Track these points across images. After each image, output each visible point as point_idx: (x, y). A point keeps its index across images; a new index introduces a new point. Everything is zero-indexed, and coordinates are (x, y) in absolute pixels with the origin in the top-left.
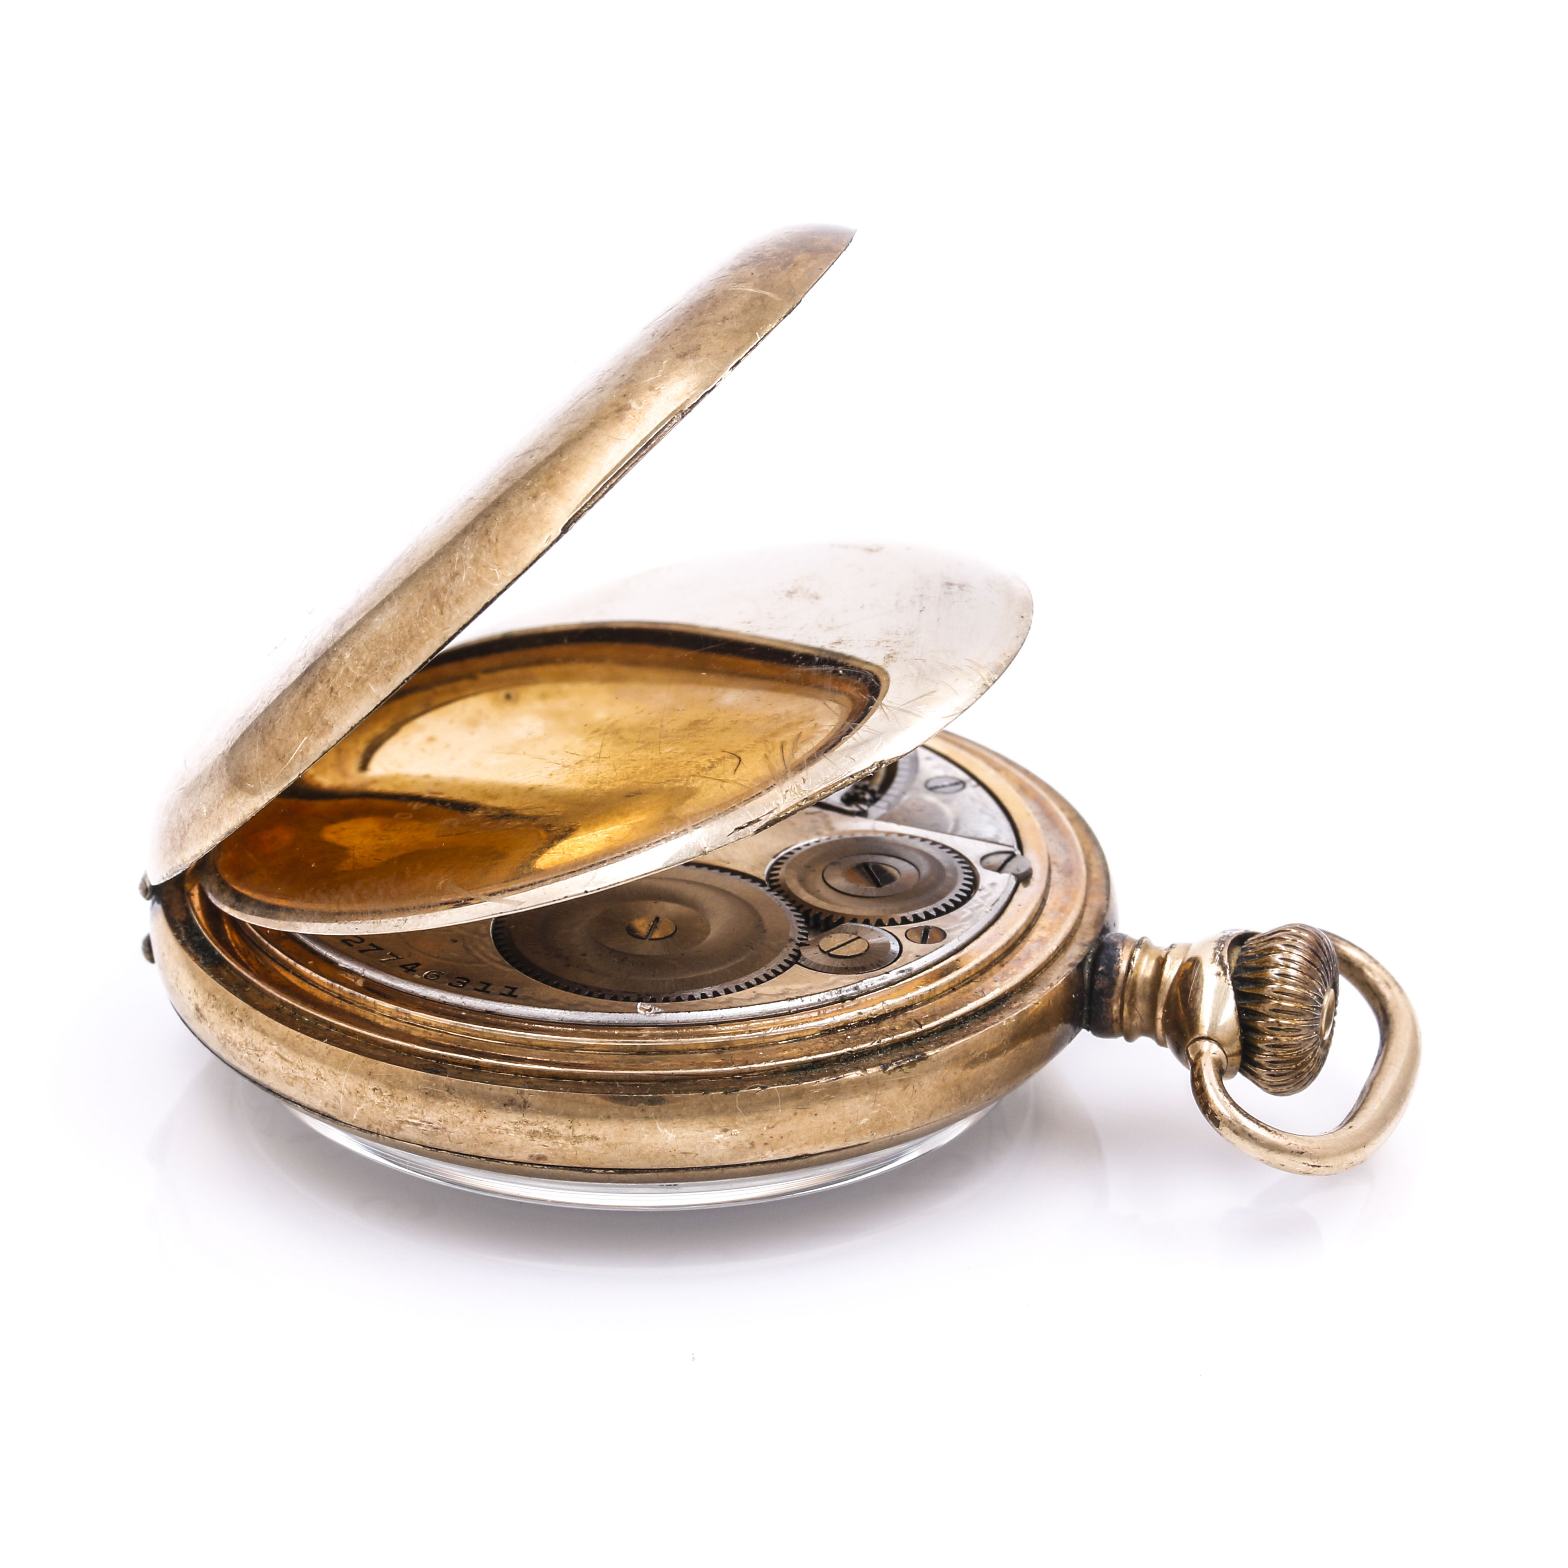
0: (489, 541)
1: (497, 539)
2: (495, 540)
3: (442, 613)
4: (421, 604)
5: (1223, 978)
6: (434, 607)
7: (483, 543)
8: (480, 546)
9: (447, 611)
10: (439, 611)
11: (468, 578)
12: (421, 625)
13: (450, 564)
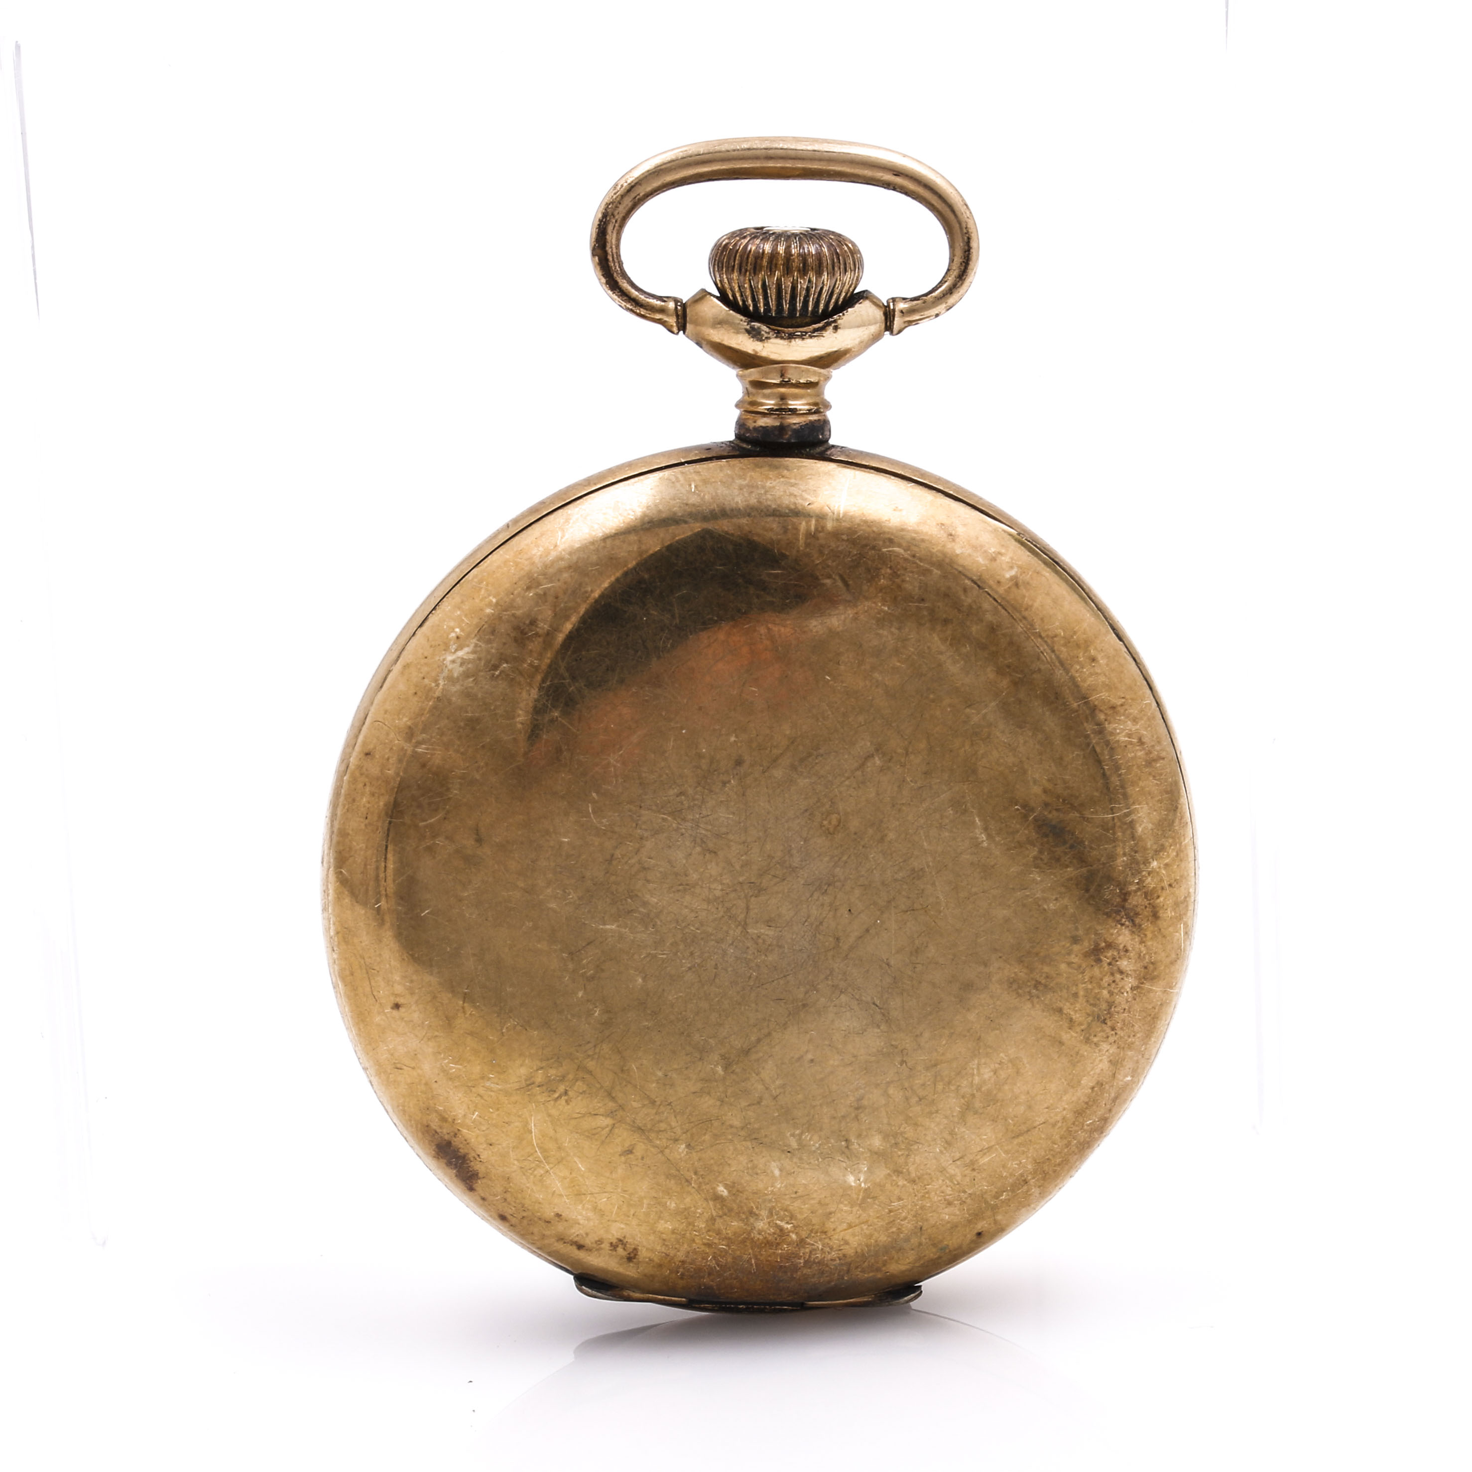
0: (1122, 705)
1: (1123, 698)
2: (1123, 700)
3: (1163, 759)
4: (1151, 778)
5: (839, 322)
6: (1158, 765)
7: (1122, 711)
8: (1124, 715)
9: (1163, 754)
10: (1161, 761)
11: (1146, 729)
12: (1166, 781)
13: (1129, 746)
